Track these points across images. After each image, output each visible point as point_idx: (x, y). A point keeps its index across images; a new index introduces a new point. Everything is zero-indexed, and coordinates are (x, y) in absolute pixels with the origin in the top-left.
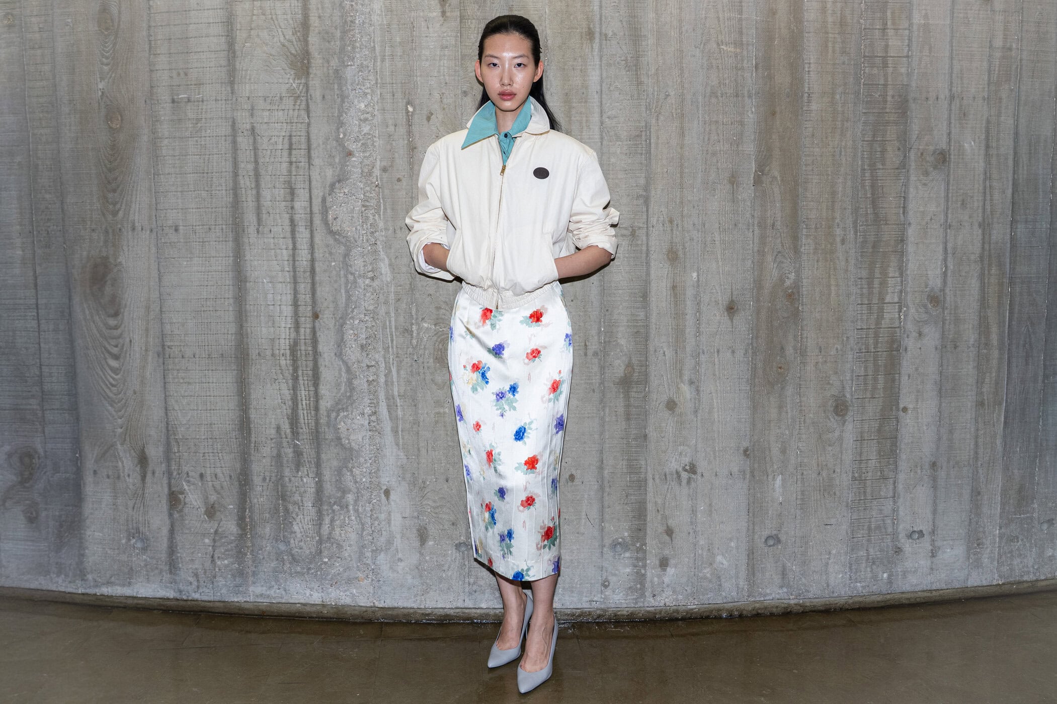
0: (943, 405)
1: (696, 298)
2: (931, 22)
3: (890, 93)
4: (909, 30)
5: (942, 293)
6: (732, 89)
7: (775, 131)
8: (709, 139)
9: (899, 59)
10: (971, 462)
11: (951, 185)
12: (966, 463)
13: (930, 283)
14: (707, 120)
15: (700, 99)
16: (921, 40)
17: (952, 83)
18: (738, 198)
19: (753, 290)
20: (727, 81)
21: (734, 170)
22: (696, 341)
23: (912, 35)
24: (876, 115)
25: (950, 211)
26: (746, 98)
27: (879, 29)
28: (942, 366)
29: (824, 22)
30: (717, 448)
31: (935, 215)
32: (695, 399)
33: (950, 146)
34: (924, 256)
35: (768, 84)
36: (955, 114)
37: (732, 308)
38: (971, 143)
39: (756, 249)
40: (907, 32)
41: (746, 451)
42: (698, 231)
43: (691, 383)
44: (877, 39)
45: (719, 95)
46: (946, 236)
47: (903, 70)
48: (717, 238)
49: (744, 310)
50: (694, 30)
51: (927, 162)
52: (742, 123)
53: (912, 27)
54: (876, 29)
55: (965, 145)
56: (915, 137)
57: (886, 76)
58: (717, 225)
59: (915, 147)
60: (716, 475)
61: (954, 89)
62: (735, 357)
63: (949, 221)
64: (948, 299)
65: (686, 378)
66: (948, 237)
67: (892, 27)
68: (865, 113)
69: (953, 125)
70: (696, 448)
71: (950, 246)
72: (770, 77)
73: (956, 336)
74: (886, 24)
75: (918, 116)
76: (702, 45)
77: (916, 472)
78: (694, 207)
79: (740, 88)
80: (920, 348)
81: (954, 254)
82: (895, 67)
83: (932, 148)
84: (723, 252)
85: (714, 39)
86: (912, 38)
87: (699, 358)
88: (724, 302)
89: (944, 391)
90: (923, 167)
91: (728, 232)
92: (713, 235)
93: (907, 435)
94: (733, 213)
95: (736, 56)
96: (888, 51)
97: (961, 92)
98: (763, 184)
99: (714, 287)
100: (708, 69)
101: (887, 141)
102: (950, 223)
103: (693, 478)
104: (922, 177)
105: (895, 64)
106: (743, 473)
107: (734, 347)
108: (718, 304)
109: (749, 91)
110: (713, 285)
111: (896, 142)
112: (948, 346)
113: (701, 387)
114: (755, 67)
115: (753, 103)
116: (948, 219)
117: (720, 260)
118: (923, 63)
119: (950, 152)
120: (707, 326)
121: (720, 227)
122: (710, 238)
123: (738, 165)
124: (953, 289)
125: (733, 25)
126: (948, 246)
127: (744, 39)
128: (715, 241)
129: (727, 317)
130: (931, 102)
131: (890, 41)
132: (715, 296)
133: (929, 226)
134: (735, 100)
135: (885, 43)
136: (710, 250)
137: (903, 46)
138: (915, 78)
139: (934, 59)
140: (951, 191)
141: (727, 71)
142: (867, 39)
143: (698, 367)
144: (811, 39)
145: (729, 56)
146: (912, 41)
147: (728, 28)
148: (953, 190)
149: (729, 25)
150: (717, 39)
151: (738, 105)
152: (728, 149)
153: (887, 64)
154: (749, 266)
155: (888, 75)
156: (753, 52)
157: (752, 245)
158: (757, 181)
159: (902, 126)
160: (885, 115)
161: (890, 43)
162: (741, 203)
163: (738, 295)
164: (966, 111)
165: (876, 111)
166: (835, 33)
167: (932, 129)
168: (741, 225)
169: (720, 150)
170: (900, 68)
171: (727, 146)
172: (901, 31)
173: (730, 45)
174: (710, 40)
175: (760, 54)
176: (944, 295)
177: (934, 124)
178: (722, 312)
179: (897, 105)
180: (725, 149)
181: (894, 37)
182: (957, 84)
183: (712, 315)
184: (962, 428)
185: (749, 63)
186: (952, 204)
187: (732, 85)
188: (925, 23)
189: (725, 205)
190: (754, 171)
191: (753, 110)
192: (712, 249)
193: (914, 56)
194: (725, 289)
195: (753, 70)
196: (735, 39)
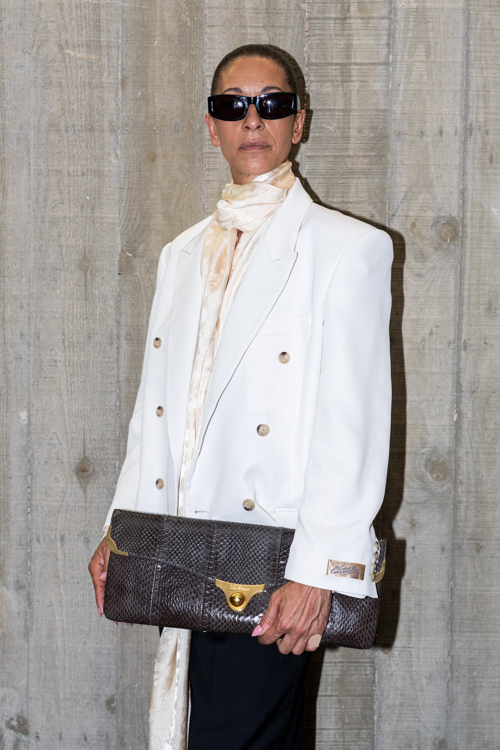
0: (458, 644)
1: (26, 452)
2: (428, 5)
3: (355, 123)
4: (390, 19)
5: (453, 457)
6: (84, 119)
7: (154, 185)
8: (45, 200)
9: (372, 67)
11: (466, 277)
13: (431, 440)
14: (43, 168)
15: (32, 134)
16: (410, 35)
17: (467, 106)
18: (93, 294)
20: (75, 107)
21: (87, 249)
22: (27, 520)
23: (395, 28)
24: (331, 159)
25: (465, 321)
26: (107, 134)
27: (335, 19)
28: (452, 578)
29: (236, 9)
30: (61, 695)
31: (437, 327)
32: (26, 613)
33: (464, 211)
34: (419, 395)
35: (143, 110)
36: (474, 159)
37: (84, 471)
39: (123, 376)
40: (386, 21)
41: (110, 702)
42: (29, 345)
43: (19, 587)
44: (331, 35)
45: (63, 128)
46: (458, 363)
47: (378, 86)
48: (60, 358)
49: (105, 474)
50: (21, 25)
51: (422, 238)
52: (99, 174)
53: (395, 15)
54: (330, 18)
55: (494, 210)
56: (401, 196)
57: (347, 96)
58: (60, 336)
59: (400, 212)
60: (61, 738)
61: (472, 117)
62: (90, 550)
63: (464, 337)
64: (463, 467)
65: (11, 579)
66: (462, 364)
67: (359, 14)
68: (309, 157)
69: (469, 177)
70: (28, 692)
71: (466, 378)
72: (146, 100)
73: (479, 530)
74: (348, 10)
75: (406, 162)
76: (34, 50)
78: (22, 307)
79: (97, 118)
80: (413, 548)
81: (474, 392)
82: (364, 81)
83: (431, 215)
84: (69, 380)
85: (53, 39)
86: (394, 33)
87: (31, 549)
88: (72, 461)
89: (457, 621)
90: (415, 246)
91: (77, 348)
92: (53, 352)
93: (392, 692)
94: (85, 317)
95: (90, 67)
96: (351, 55)
97: (485, 122)
98: (135, 271)
99: (54, 435)
100: (44, 87)
101: (350, 203)
102: (465, 341)
103: (23, 741)
104: (414, 264)
105: (364, 76)
106: (104, 738)
107: (88, 533)
108: (62, 462)
109: (112, 122)
110: (53, 431)
111: (367, 204)
112: (465, 546)
113: (34, 595)
114: (122, 83)
115: (117, 141)
116: (461, 334)
117: (65, 392)
118: (413, 73)
119: (465, 222)
120: (44, 498)
121: (63, 339)
122: (48, 357)
123: (94, 241)
124: (474, 451)
125: (85, 16)
126: (462, 379)
127: (104, 39)
128: (56, 362)
129: (76, 485)
130: (429, 139)
131: (354, 38)
132: (56, 450)
133: (427, 344)
134: (88, 137)
135: (345, 42)
136: (49, 376)
137: (379, 47)
138: (401, 99)
139: (434, 67)
140: (466, 287)
141: (75, 90)
142: (314, 35)
143: (29, 563)
144: (217, 37)
145: (79, 66)
146: (394, 38)
147: (77, 21)
148: (470, 285)
149: (79, 15)
150: (58, 39)
151: (93, 144)
152: (76, 214)
153: (350, 76)
154: (112, 403)
155: (350, 95)
156: (118, 59)
157: (116, 370)
158: (124, 267)
159: (378, 179)
160: (347, 159)
161: (354, 42)
162: (99, 301)
163: (95, 450)
164: (494, 154)
165: (331, 154)
166: (258, 27)
167: (431, 183)
168: (98, 337)
169: (65, 217)
170: (373, 83)
171: (76, 210)
172: (375, 21)
173: (81, 48)
174: (47, 40)
175: (130, 63)
176: (455, 461)
177: (434, 176)
178: (68, 476)
179: (368, 143)
180: (72, 215)
181: (363, 32)
182: (478, 108)
183: (53, 480)
184: (494, 687)
185: (112, 77)
186: (469, 310)
187: (84, 113)
188: (418, 6)
189: (73, 304)
190: (120, 251)
191: (119, 152)
192: (52, 375)
193: (398, 63)
194: (73, 438)
195: (118, 89)
196: (88, 39)
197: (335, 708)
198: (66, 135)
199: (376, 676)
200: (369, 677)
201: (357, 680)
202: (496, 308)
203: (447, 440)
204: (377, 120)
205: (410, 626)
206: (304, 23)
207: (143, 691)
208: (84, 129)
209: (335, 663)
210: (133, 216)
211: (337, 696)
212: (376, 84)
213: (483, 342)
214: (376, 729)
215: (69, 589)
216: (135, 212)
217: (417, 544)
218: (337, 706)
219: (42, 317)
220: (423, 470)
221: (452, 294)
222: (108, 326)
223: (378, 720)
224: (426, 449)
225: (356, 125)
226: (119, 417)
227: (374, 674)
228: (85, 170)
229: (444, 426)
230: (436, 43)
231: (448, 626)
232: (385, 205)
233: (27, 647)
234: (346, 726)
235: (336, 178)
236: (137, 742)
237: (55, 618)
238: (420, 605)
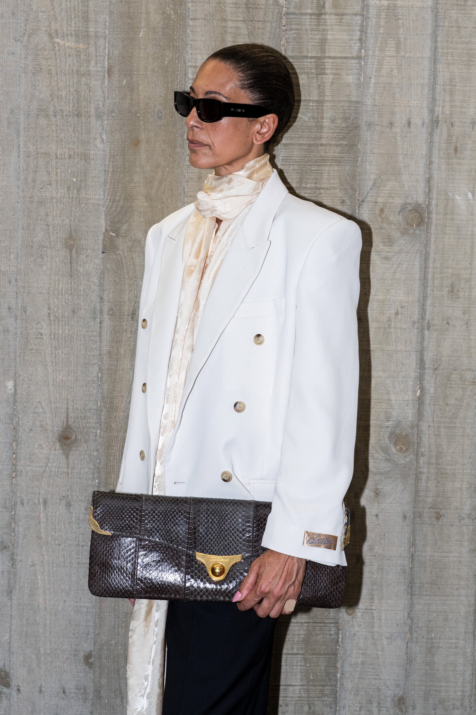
0: (417, 607)
1: (12, 420)
2: (399, 3)
3: (328, 114)
4: (363, 15)
5: (415, 430)
6: (71, 105)
7: (138, 169)
8: (34, 181)
9: (345, 61)
10: (466, 702)
11: (431, 260)
12: (458, 704)
13: (395, 414)
14: (32, 150)
15: (22, 118)
16: (382, 31)
17: (434, 100)
18: (78, 271)
19: (101, 411)
20: (64, 93)
21: (73, 229)
22: (12, 484)
23: (367, 24)
24: (305, 147)
25: (429, 302)
26: (93, 120)
27: (311, 14)
28: (413, 544)
29: (218, 3)
30: (42, 650)
31: (402, 307)
32: (9, 572)
33: (430, 198)
34: (384, 371)
35: (128, 97)
36: (439, 150)
37: (67, 438)
38: (466, 195)
39: (105, 349)
40: (359, 18)
41: (87, 657)
42: (16, 318)
43: (3, 547)
44: (307, 30)
45: (52, 113)
46: (422, 342)
47: (351, 79)
48: (45, 331)
49: (86, 441)
50: (13, 14)
51: (390, 223)
52: (86, 157)
53: (368, 12)
54: (306, 14)
55: (457, 197)
56: (371, 183)
57: (320, 87)
58: (45, 311)
59: (369, 199)
60: (41, 691)
61: (438, 110)
62: (71, 513)
63: (428, 317)
64: (425, 440)
66: (426, 343)
67: (333, 11)
68: (285, 145)
69: (435, 166)
70: (10, 647)
71: (429, 356)
72: (131, 88)
73: (439, 499)
74: (324, 7)
75: (375, 151)
76: (26, 38)
77: (370, 711)
78: (10, 282)
79: (84, 104)
80: (377, 516)
81: (436, 369)
82: (337, 74)
83: (398, 201)
84: (54, 352)
85: (44, 29)
86: (367, 29)
87: (15, 512)
88: (55, 429)
89: (417, 585)
90: (383, 231)
91: (62, 322)
92: (39, 326)
93: (354, 652)
94: (70, 293)
95: (78, 56)
96: (325, 49)
97: (451, 114)
98: (118, 250)
99: (39, 404)
100: (34, 74)
101: (323, 188)
102: (429, 320)
103: (4, 693)
104: (382, 247)
105: (337, 69)
106: (82, 691)
107: (70, 497)
108: (46, 430)
109: (98, 108)
110: (37, 401)
111: (338, 190)
112: (425, 515)
113: (17, 555)
114: (108, 72)
115: (103, 126)
116: (425, 314)
117: (50, 364)
118: (384, 67)
119: (431, 209)
120: (29, 464)
121: (49, 313)
122: (34, 330)
123: (79, 221)
124: (436, 425)
125: (74, 7)
126: (425, 357)
127: (92, 29)
128: (41, 335)
129: (59, 452)
130: (398, 130)
131: (329, 33)
132: (41, 418)
133: (393, 323)
134: (76, 122)
135: (320, 36)
136: (35, 348)
137: (352, 42)
138: (371, 91)
139: (403, 61)
140: (431, 270)
141: (64, 77)
142: (291, 30)
143: (13, 525)
144: (199, 30)
145: (68, 54)
146: (366, 33)
147: (67, 12)
148: (434, 268)
149: (68, 6)
150: (48, 29)
151: (80, 129)
152: (63, 195)
153: (324, 69)
154: (95, 375)
155: (324, 86)
156: (105, 49)
157: (98, 344)
158: (108, 245)
159: (349, 167)
160: (320, 148)
161: (329, 37)
162: (84, 278)
163: (78, 419)
164: (458, 144)
165: (305, 142)
166: (238, 21)
167: (399, 172)
168: (82, 312)
169: (52, 198)
170: (346, 76)
171: (62, 191)
172: (348, 17)
173: (70, 38)
174: (37, 29)
175: (116, 52)
176: (417, 434)
177: (402, 164)
178: (51, 443)
179: (340, 133)
180: (59, 196)
181: (336, 27)
182: (444, 101)
183: (37, 447)
184: (451, 648)
185: (99, 65)
186: (433, 291)
187: (71, 99)
188: (389, 4)
189: (59, 280)
190: (104, 230)
191: (104, 137)
192: (37, 347)
193: (370, 58)
194: (57, 408)
195: (104, 77)
196: (77, 29)
197: (301, 666)
198: (54, 119)
199: (340, 636)
200: (333, 637)
201: (322, 640)
202: (458, 291)
203: (411, 414)
204: (349, 111)
205: (372, 589)
206: (281, 18)
207: (120, 648)
208: (71, 114)
209: (302, 623)
210: (117, 198)
211: (303, 654)
212: (349, 77)
213: (445, 322)
214: (338, 686)
215: (51, 550)
216: (119, 194)
217: (381, 512)
218: (303, 664)
219: (29, 292)
220: (388, 442)
221: (417, 276)
222: (92, 301)
223: (341, 678)
224: (391, 423)
225: (329, 115)
226: (101, 388)
227: (338, 634)
228: (72, 153)
229: (408, 401)
230: (406, 39)
231: (408, 589)
232: (356, 191)
233: (10, 604)
234: (311, 683)
235: (309, 165)
236: (113, 695)
237: (37, 578)
238: (382, 569)
